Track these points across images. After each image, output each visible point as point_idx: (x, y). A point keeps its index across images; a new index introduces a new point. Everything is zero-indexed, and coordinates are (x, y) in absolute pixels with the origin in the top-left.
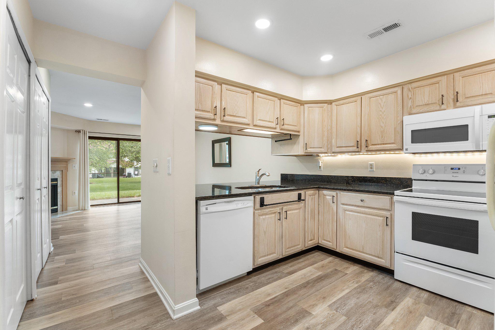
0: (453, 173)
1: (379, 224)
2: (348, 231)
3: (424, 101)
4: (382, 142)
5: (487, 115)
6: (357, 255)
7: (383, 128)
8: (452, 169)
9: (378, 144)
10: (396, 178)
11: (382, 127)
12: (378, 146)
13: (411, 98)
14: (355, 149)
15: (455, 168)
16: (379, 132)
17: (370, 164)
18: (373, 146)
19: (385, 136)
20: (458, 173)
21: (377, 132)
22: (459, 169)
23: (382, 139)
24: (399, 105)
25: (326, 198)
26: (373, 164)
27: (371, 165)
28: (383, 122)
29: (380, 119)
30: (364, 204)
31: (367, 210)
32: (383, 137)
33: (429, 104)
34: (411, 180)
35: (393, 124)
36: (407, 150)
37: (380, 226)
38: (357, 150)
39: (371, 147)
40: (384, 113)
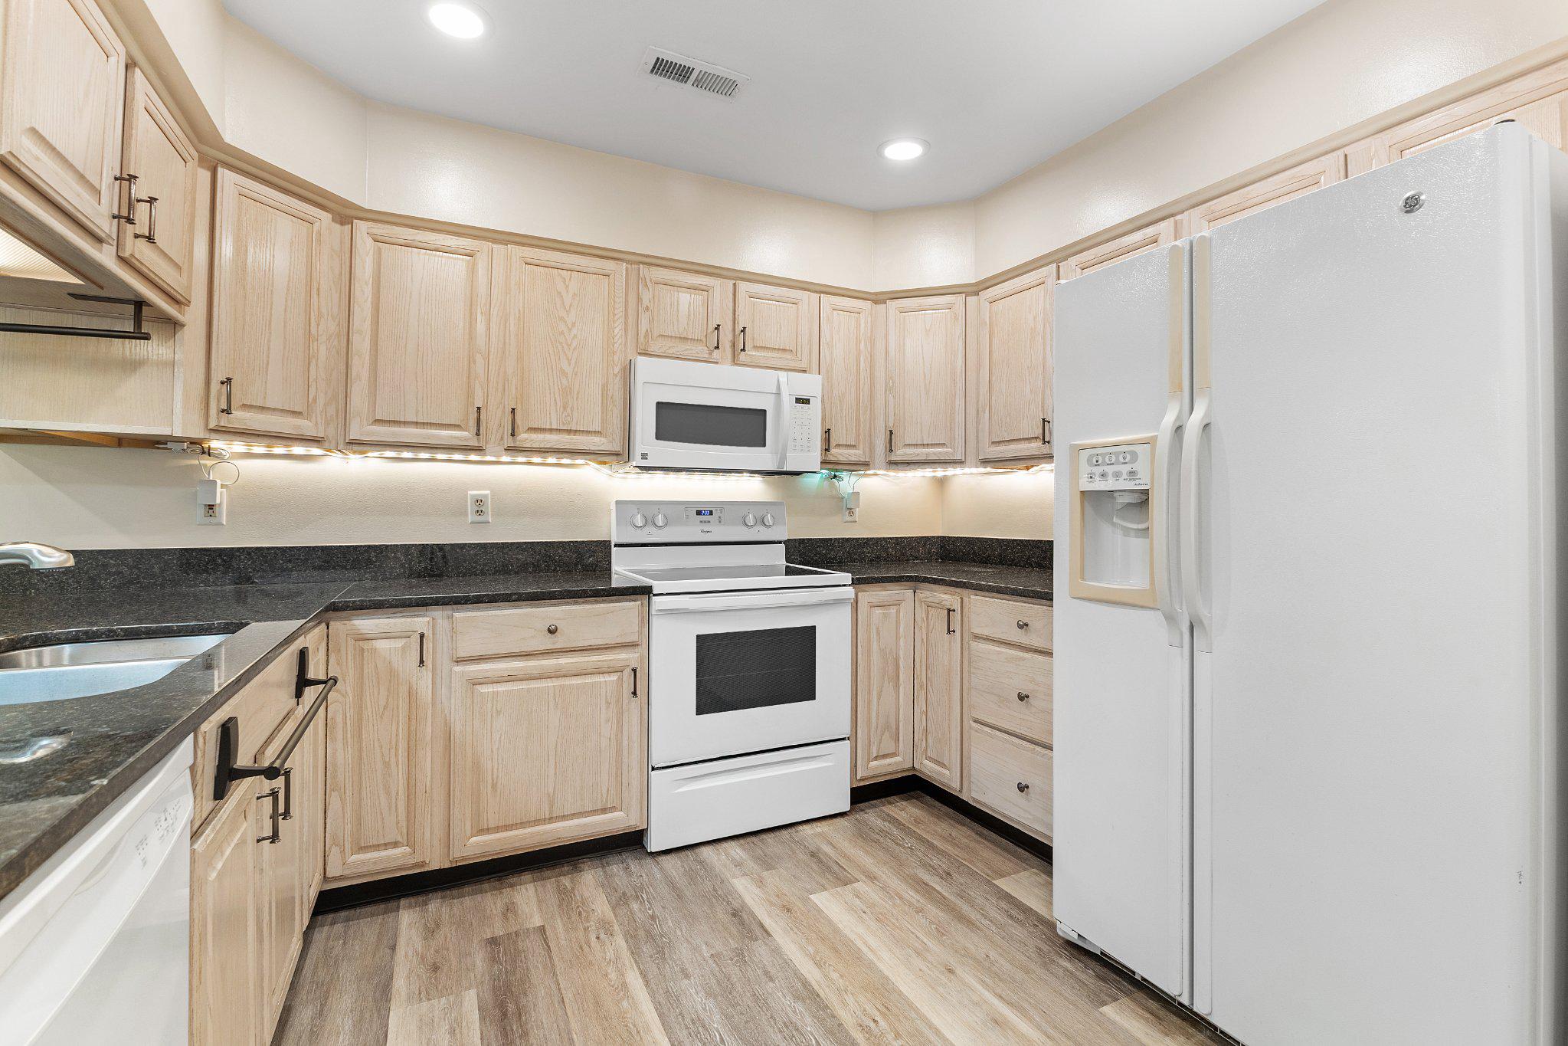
0: (701, 522)
1: (606, 696)
2: (489, 762)
3: (678, 329)
4: (564, 424)
5: (795, 397)
6: (529, 842)
7: (570, 377)
8: (699, 513)
9: (551, 430)
10: (565, 542)
11: (564, 373)
12: (548, 436)
13: (647, 308)
14: (464, 436)
15: (703, 512)
16: (556, 388)
17: (473, 496)
18: (534, 436)
19: (575, 407)
20: (709, 522)
21: (547, 388)
22: (711, 513)
23: (565, 414)
24: (616, 317)
25: (374, 651)
26: (486, 496)
27: (479, 501)
28: (568, 359)
29: (560, 347)
30: (554, 644)
31: (565, 661)
32: (569, 409)
33: (687, 339)
34: (605, 546)
35: (598, 369)
36: (644, 456)
37: (608, 703)
38: (474, 443)
39: (525, 438)
40: (574, 331)
